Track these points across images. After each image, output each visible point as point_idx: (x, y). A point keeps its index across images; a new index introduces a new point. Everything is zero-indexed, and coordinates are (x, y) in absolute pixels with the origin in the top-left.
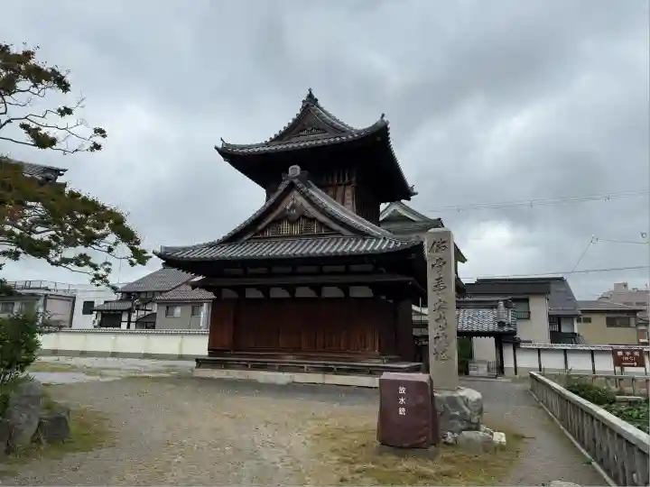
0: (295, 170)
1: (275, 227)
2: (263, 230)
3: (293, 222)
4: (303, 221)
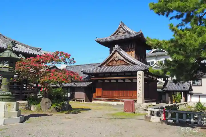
0: (117, 46)
1: (112, 62)
2: (109, 63)
3: (117, 61)
4: (119, 61)
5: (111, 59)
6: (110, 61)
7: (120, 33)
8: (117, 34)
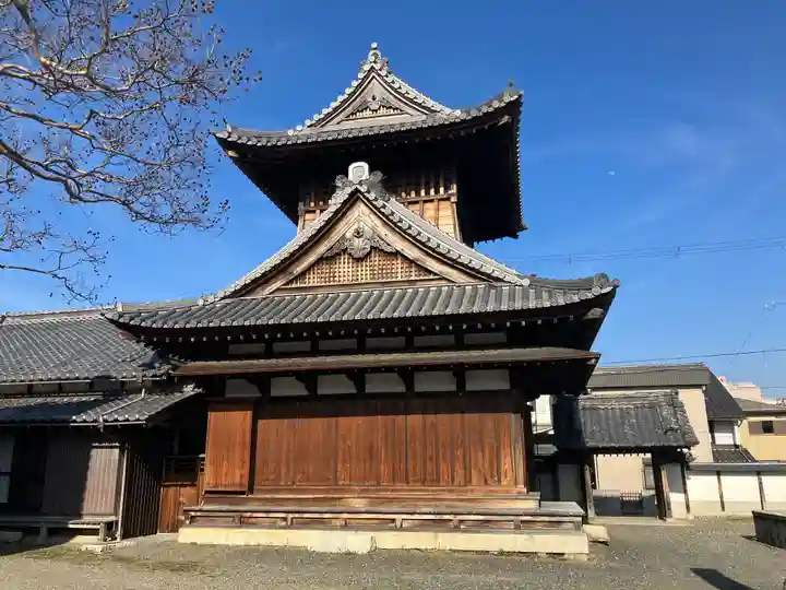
0: (359, 171)
1: (325, 267)
2: (303, 274)
3: (359, 260)
4: (376, 259)
5: (322, 249)
6: (312, 258)
7: (368, 113)
8: (347, 118)
